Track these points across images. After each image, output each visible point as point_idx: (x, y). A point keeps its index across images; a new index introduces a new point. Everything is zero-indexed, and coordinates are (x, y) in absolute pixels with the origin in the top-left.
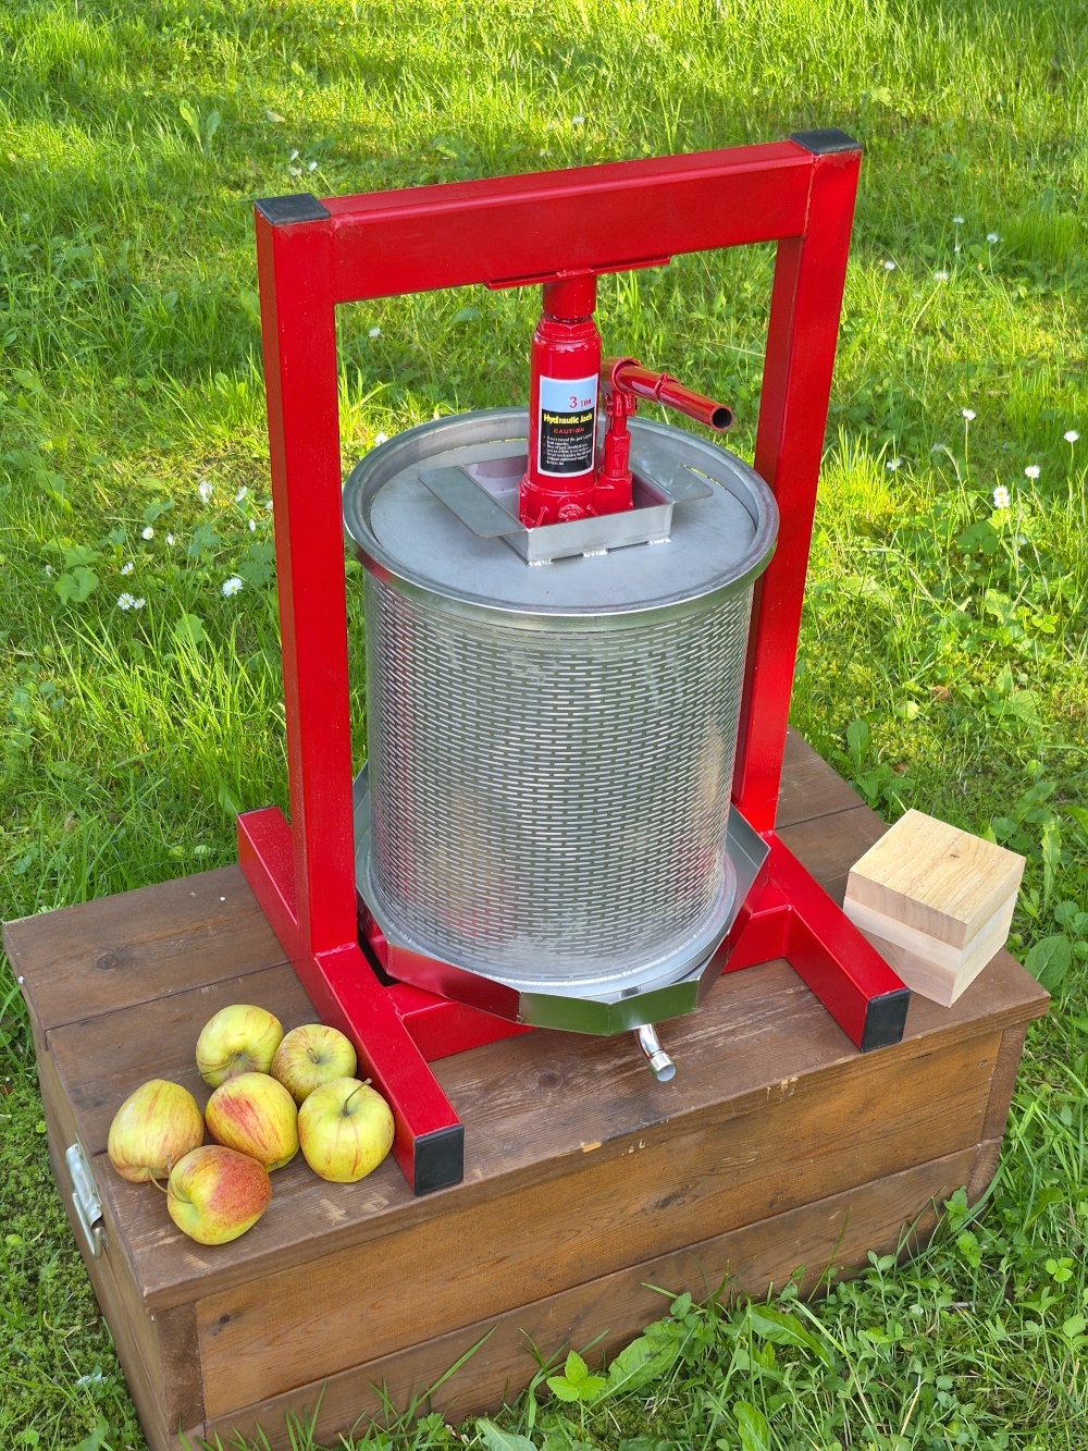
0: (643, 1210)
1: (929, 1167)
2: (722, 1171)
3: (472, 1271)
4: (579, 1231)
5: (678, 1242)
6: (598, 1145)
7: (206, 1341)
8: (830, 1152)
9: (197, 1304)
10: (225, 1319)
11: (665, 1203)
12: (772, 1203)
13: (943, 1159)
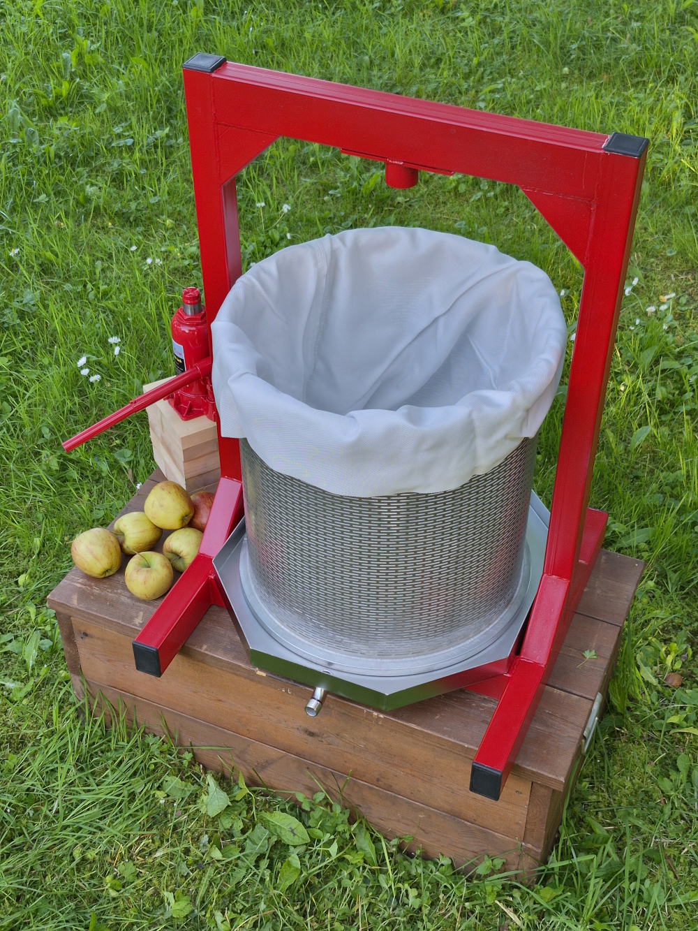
0: (298, 729)
1: (485, 832)
2: (343, 739)
3: (206, 697)
5: (321, 762)
6: (264, 675)
7: (79, 641)
8: (414, 776)
9: (71, 618)
10: (85, 634)
11: (312, 734)
12: (378, 780)
13: (496, 834)
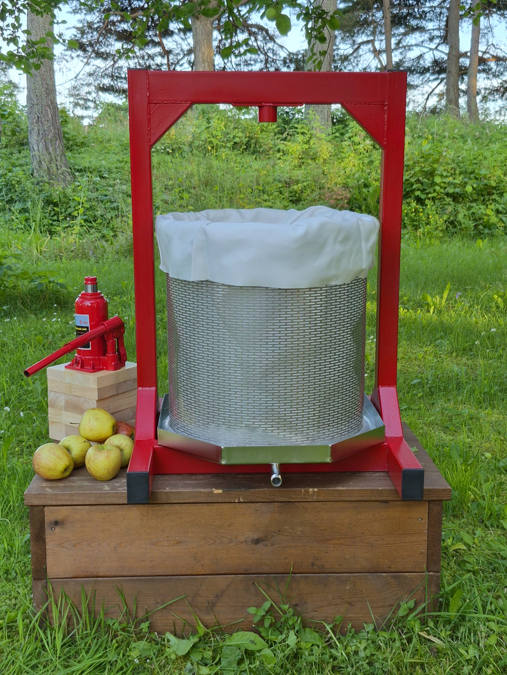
0: (246, 541)
1: (398, 577)
2: (284, 533)
3: (166, 545)
4: (215, 541)
5: (266, 569)
6: (220, 491)
7: (48, 531)
8: (341, 544)
9: (46, 509)
10: (56, 523)
11: (257, 541)
12: (313, 565)
13: (407, 574)
